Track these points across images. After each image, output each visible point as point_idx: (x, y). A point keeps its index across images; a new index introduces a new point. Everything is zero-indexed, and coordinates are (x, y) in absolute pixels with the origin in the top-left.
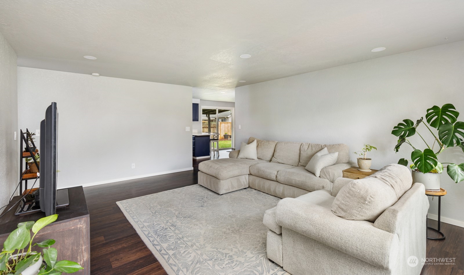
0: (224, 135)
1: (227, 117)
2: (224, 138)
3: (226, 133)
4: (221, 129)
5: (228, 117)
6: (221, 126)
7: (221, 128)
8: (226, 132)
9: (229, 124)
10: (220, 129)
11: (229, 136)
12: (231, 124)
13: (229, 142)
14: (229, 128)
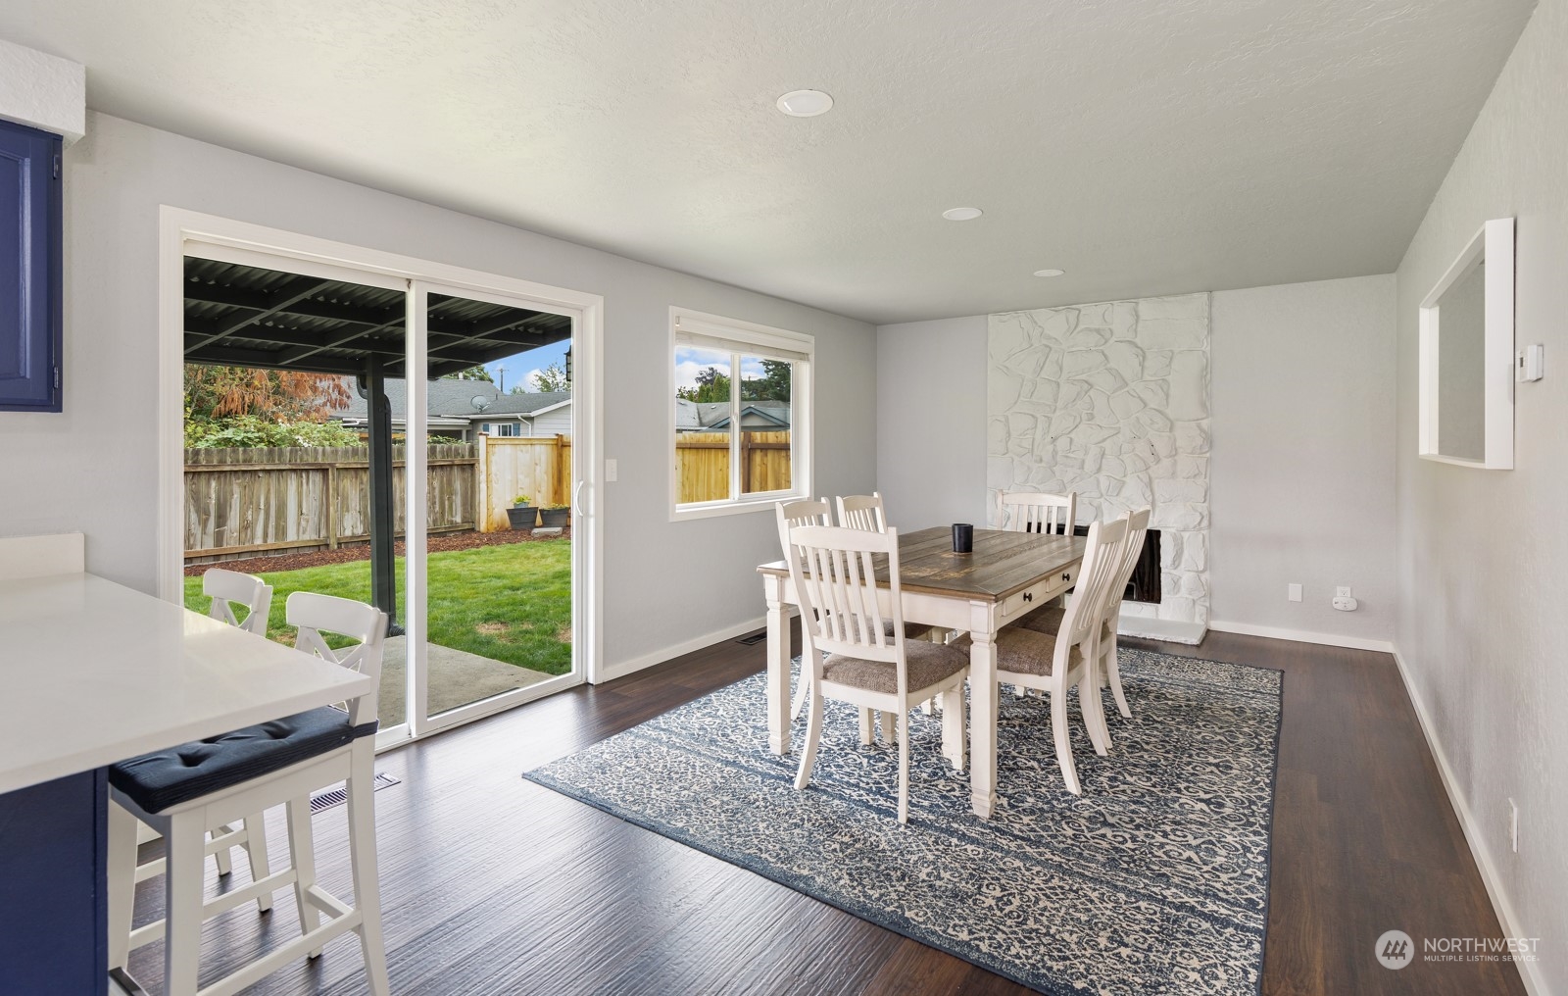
0: (510, 512)
1: (525, 418)
2: (508, 524)
3: (521, 500)
4: (493, 477)
5: (532, 414)
6: (493, 459)
7: (493, 469)
8: (521, 494)
9: (537, 448)
10: (488, 475)
11: (542, 511)
12: (550, 447)
13: (543, 557)
14: (538, 468)
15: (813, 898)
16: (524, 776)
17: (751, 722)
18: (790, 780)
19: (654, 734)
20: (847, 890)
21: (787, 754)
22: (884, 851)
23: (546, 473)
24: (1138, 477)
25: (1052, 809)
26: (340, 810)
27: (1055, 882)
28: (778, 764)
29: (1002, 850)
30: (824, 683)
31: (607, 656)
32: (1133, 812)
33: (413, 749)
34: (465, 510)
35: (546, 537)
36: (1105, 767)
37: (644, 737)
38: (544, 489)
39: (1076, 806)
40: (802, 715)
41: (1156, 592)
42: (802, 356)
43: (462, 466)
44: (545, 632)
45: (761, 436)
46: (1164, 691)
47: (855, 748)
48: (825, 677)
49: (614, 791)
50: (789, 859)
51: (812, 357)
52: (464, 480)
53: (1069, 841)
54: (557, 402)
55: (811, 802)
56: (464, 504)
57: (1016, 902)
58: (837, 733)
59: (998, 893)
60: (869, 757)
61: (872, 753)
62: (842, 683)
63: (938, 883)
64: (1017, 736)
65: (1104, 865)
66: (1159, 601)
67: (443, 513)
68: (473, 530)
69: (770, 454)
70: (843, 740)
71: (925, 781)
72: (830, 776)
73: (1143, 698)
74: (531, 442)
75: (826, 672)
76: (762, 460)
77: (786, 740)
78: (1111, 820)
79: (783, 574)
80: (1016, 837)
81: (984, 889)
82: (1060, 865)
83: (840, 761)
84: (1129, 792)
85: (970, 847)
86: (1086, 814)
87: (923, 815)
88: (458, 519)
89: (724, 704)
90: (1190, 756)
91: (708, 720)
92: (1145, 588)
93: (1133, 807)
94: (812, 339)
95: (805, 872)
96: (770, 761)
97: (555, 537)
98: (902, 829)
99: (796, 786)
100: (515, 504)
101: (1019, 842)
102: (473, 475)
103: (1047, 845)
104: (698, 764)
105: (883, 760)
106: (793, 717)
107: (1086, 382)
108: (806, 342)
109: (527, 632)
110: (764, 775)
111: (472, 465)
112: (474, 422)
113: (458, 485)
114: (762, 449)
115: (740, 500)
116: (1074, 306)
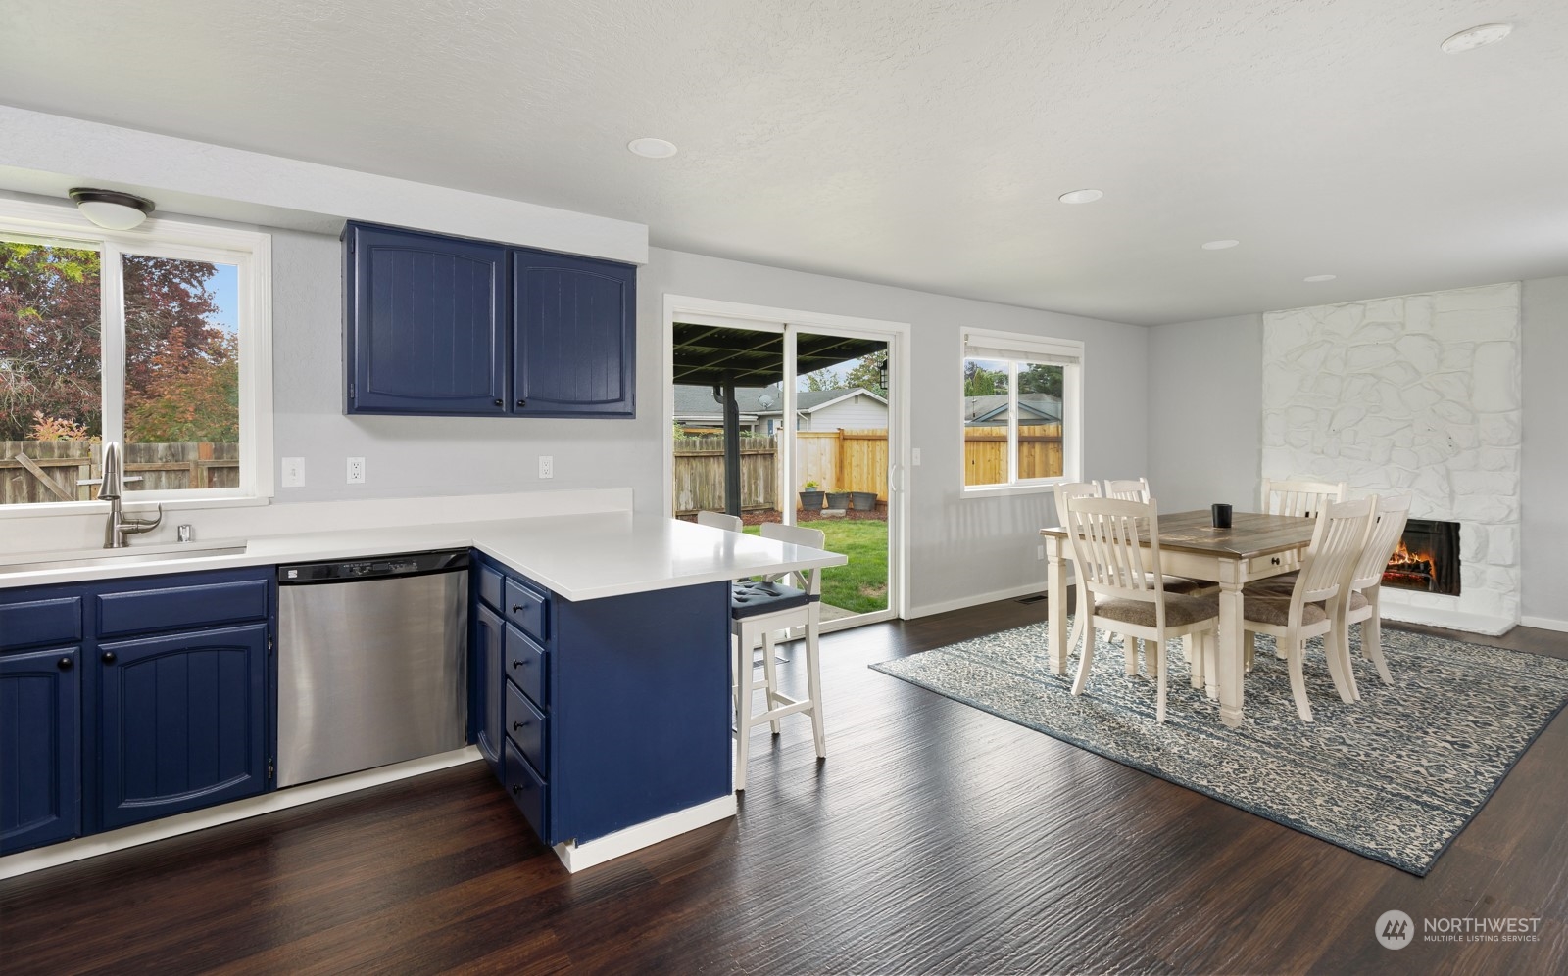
0: (802, 495)
2: (800, 505)
3: (811, 485)
5: (810, 411)
8: (810, 480)
9: (823, 440)
11: (828, 495)
12: (833, 440)
13: (834, 532)
14: (824, 458)
15: (1088, 751)
16: (869, 667)
17: (1033, 653)
18: (1068, 689)
19: (957, 653)
20: (1112, 749)
21: (1065, 675)
22: (1143, 734)
23: (830, 462)
24: (1433, 469)
25: (1296, 729)
26: (762, 669)
27: (1287, 768)
28: (1057, 679)
29: (1244, 746)
30: (1095, 617)
31: (914, 600)
32: (1373, 740)
33: (788, 645)
34: (766, 493)
35: (833, 517)
36: (1355, 711)
37: (949, 653)
38: (828, 476)
39: (1319, 731)
40: (1076, 653)
41: (1455, 585)
42: (1073, 360)
43: (764, 456)
44: (851, 589)
45: (1029, 429)
46: (1440, 667)
47: (1122, 676)
48: (1096, 613)
49: (935, 681)
50: (1070, 730)
51: (1082, 360)
52: (766, 467)
53: (1306, 749)
54: (831, 399)
55: (1085, 702)
56: (766, 488)
57: (1251, 773)
58: (1106, 666)
59: (1236, 766)
60: (1134, 683)
61: (1136, 681)
62: (1111, 618)
63: (1186, 756)
64: (1272, 684)
65: (1334, 765)
66: (1458, 593)
67: (750, 494)
68: (773, 509)
69: (1038, 446)
70: (1111, 670)
71: (1182, 701)
72: (1100, 690)
73: (1413, 670)
74: (818, 435)
75: (1097, 611)
76: (1029, 452)
77: (1063, 665)
78: (1348, 741)
79: (1061, 536)
80: (1258, 741)
81: (1224, 763)
82: (1294, 760)
83: (1109, 683)
84: (1374, 728)
85: (1215, 742)
86: (1327, 736)
87: (1176, 720)
88: (761, 500)
89: (1008, 642)
90: (1449, 713)
91: (997, 649)
92: (1443, 580)
93: (1375, 737)
94: (1082, 344)
95: (1082, 738)
96: (1051, 677)
97: (840, 518)
98: (1160, 725)
99: (1074, 691)
100: (806, 489)
101: (1260, 744)
102: (772, 463)
103: (1285, 749)
104: (994, 673)
105: (1146, 686)
106: (1069, 653)
107: (1372, 375)
108: (1078, 348)
109: (836, 587)
110: (1046, 685)
111: (772, 455)
112: (760, 418)
113: (761, 472)
114: (1029, 442)
115: (1017, 484)
116: (1357, 302)
